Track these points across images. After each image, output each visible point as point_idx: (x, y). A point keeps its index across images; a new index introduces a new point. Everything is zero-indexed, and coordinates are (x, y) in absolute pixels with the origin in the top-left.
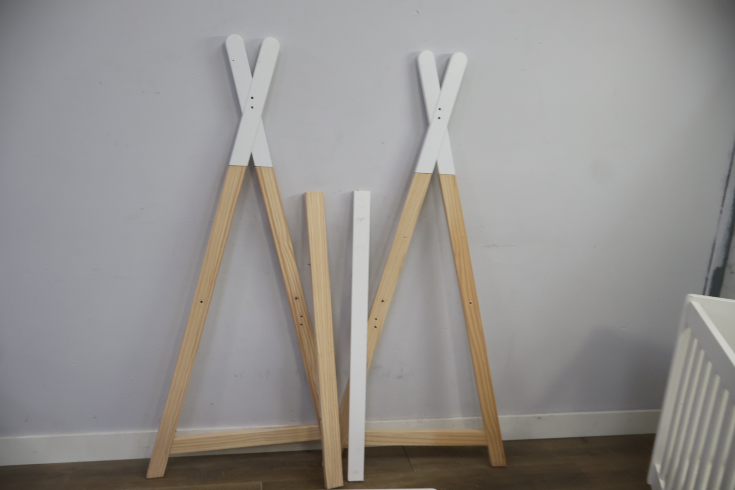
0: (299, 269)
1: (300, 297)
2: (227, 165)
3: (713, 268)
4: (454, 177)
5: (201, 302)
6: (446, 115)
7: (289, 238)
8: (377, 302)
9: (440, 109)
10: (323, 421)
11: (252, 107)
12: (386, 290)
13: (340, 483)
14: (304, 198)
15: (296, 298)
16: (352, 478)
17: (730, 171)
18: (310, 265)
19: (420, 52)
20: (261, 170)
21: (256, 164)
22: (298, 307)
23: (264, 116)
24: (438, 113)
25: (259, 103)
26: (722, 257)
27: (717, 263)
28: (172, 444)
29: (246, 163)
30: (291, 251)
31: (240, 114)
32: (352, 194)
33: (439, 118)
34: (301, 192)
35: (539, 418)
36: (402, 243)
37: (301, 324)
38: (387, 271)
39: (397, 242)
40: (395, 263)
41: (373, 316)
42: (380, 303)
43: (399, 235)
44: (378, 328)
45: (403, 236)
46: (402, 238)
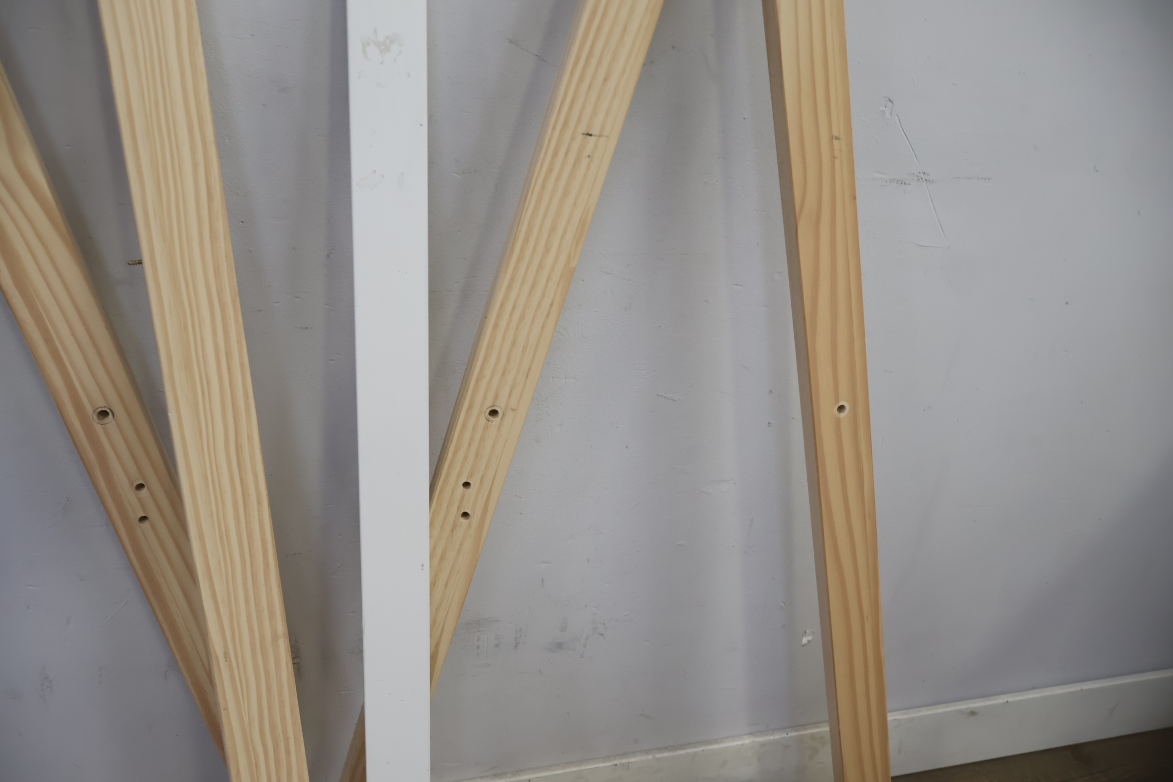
1: (119, 409)
8: (472, 418)
12: (509, 362)
15: (103, 414)
22: (117, 447)
35: (973, 713)
36: (578, 160)
37: (143, 519)
38: (509, 288)
39: (555, 154)
40: (547, 250)
41: (453, 475)
42: (483, 420)
43: (566, 123)
44: (475, 518)
45: (582, 129)
46: (580, 137)
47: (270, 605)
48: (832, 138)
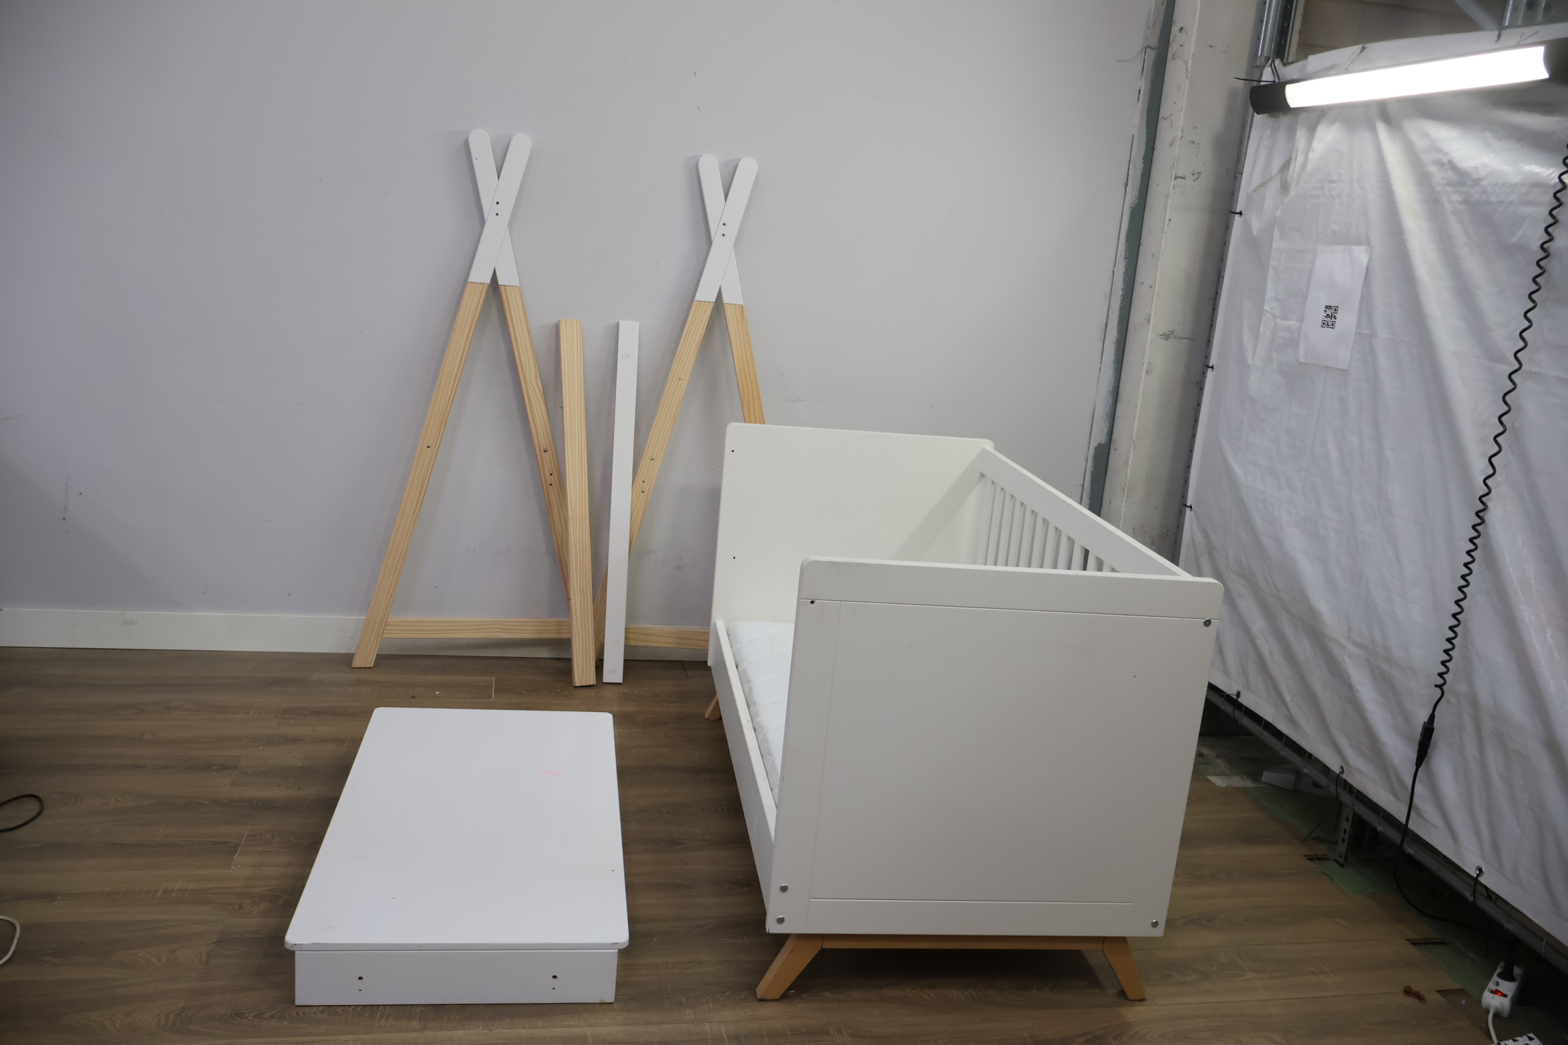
0: (549, 417)
1: (549, 450)
2: (465, 282)
3: (1094, 444)
4: (742, 307)
5: (428, 447)
6: (732, 230)
7: (538, 372)
8: (645, 462)
9: (724, 224)
10: (572, 601)
11: (497, 214)
12: (657, 443)
13: (592, 680)
14: (557, 327)
15: (545, 451)
16: (607, 678)
17: (1107, 317)
18: (562, 408)
19: (702, 156)
20: (505, 289)
21: (500, 282)
22: (547, 462)
23: (511, 225)
24: (722, 229)
25: (506, 209)
26: (1106, 430)
27: (1099, 437)
28: (385, 625)
29: (488, 280)
30: (540, 391)
31: (482, 222)
32: (618, 323)
33: (724, 235)
34: (556, 321)
36: (677, 386)
37: (551, 485)
38: (657, 421)
39: (671, 384)
40: (668, 411)
41: (640, 477)
42: (649, 461)
43: (673, 376)
44: (646, 493)
45: (678, 378)
46: (677, 380)
47: (585, 505)
48: (751, 382)
